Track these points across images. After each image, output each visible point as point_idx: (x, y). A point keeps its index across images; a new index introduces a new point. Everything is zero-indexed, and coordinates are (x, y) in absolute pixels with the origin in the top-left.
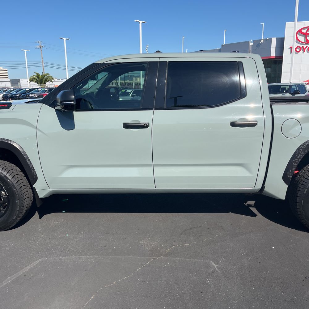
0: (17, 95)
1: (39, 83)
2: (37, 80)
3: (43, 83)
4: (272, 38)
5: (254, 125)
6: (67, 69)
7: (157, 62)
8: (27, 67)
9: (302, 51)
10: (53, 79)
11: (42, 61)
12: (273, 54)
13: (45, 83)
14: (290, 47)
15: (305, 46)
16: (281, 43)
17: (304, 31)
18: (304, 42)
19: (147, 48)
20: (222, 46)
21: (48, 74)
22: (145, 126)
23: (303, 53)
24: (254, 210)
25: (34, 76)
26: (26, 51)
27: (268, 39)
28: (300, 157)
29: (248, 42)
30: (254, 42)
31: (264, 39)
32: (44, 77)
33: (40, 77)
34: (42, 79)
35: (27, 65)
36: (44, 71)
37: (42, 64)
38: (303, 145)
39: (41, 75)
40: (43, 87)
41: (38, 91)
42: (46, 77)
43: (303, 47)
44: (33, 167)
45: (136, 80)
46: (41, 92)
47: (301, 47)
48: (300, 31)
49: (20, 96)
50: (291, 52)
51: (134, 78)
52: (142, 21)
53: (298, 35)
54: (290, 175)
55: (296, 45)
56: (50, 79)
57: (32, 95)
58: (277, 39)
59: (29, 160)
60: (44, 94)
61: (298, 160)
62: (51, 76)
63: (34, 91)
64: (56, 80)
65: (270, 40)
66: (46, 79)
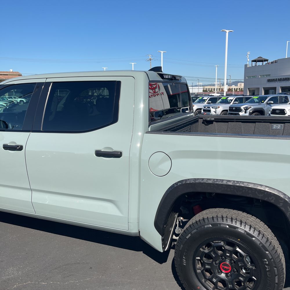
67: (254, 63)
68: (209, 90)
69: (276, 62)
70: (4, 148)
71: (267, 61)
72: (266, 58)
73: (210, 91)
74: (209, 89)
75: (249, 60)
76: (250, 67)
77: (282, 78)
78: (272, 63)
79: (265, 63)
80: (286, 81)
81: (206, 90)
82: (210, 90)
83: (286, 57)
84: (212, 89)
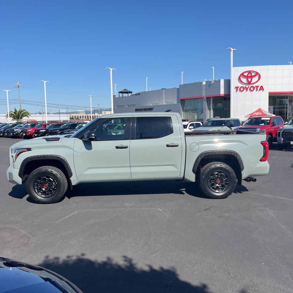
0: (2, 130)
1: (16, 118)
2: (14, 115)
3: (20, 118)
4: (221, 80)
5: (177, 146)
6: (46, 106)
7: (131, 117)
8: (8, 104)
9: (245, 90)
10: (29, 114)
11: (20, 98)
12: (222, 92)
13: (21, 118)
14: (236, 87)
15: (247, 86)
16: (228, 83)
17: (246, 74)
18: (246, 83)
19: (115, 87)
20: (180, 85)
21: (24, 110)
22: (126, 147)
23: (246, 92)
24: (184, 192)
25: (11, 112)
26: (8, 91)
27: (217, 80)
28: (199, 160)
29: (202, 83)
30: (206, 82)
31: (214, 81)
32: (21, 112)
33: (17, 113)
34: (19, 114)
35: (8, 102)
36: (21, 107)
37: (19, 101)
38: (200, 155)
39: (18, 111)
40: (19, 121)
41: (22, 126)
42: (22, 113)
43: (246, 87)
44: (70, 169)
45: (105, 113)
46: (24, 127)
47: (244, 87)
48: (242, 74)
49: (4, 130)
50: (237, 90)
51: (103, 112)
52: (112, 68)
53: (241, 78)
54: (196, 169)
55: (240, 85)
56: (26, 114)
57: (16, 130)
58: (225, 80)
59: (69, 165)
60: (28, 129)
61: (198, 162)
62: (27, 112)
63: (17, 126)
64: (31, 115)
65: (219, 81)
66: (22, 115)
67: (121, 94)
68: (75, 118)
69: (139, 94)
70: (116, 148)
71: (132, 93)
72: (131, 91)
73: (77, 119)
74: (75, 116)
75: (116, 91)
76: (118, 98)
77: (147, 108)
78: (136, 95)
79: (130, 94)
80: (150, 111)
81: (73, 117)
82: (77, 117)
83: (147, 91)
84: (78, 116)
